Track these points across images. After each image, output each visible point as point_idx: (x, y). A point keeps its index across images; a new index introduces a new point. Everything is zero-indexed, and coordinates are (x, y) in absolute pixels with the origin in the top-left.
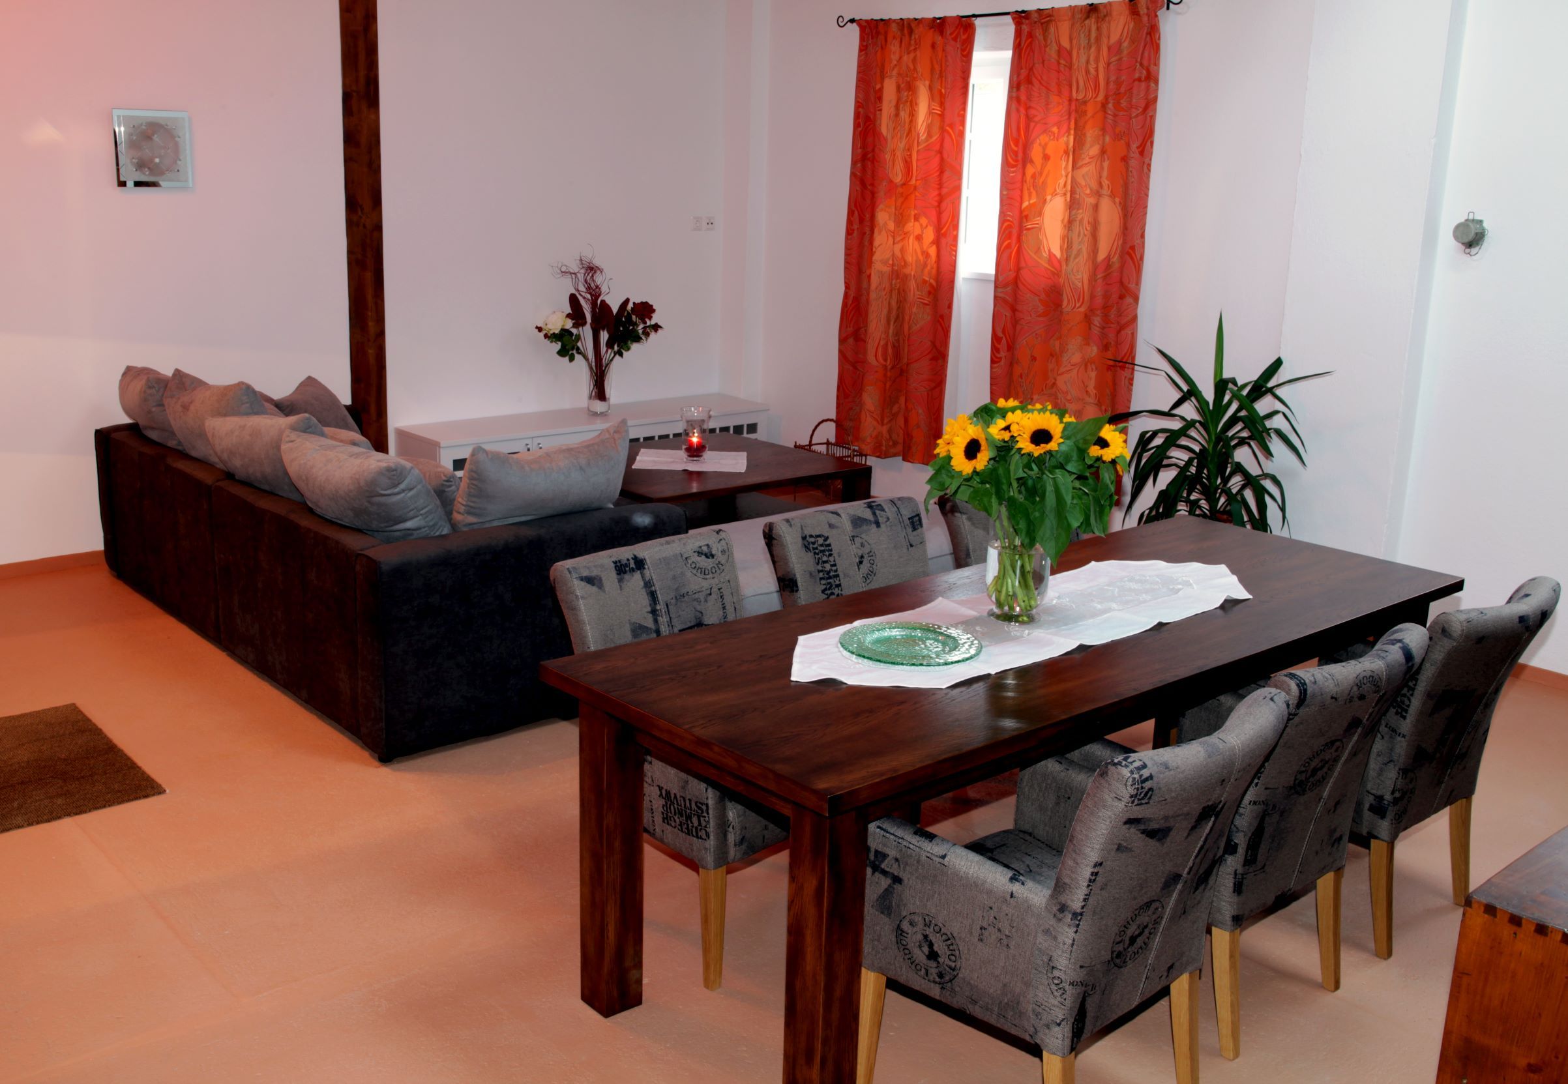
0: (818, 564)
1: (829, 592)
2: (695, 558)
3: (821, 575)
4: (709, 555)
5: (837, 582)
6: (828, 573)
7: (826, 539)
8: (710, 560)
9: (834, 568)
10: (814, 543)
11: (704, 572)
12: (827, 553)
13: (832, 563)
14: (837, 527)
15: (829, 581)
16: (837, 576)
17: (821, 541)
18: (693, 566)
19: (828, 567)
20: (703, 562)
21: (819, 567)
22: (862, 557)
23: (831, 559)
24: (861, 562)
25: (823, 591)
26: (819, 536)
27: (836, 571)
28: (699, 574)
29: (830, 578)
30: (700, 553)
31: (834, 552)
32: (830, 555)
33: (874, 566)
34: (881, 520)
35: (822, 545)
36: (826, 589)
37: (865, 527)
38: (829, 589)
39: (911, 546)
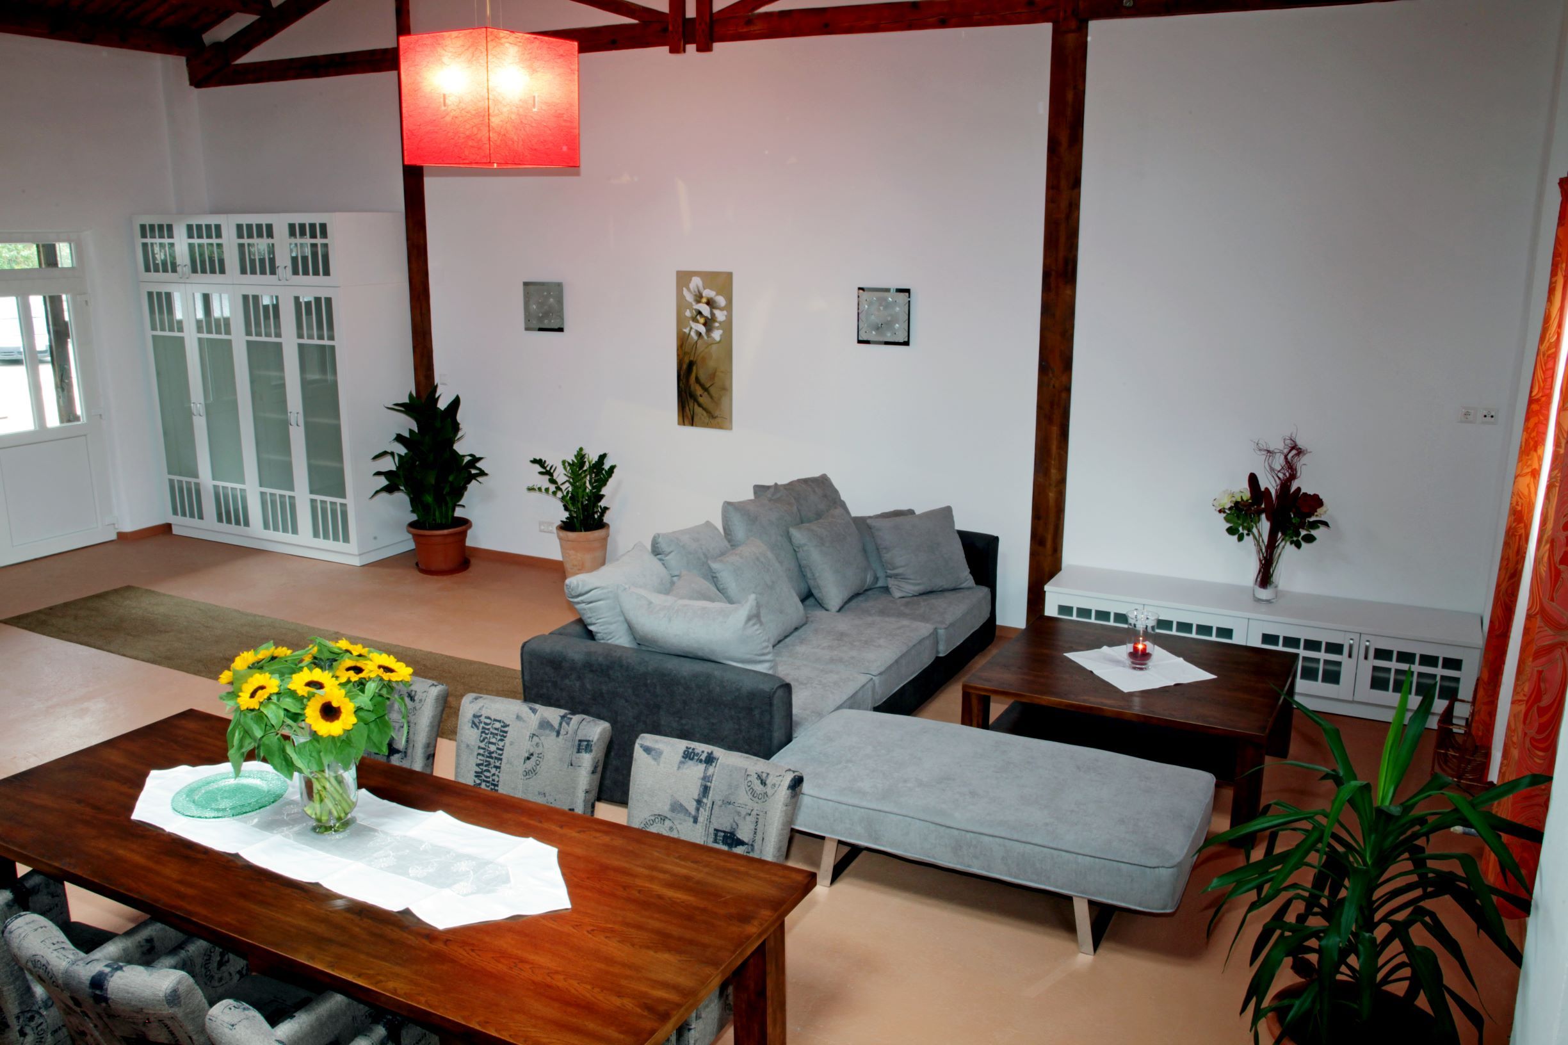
0: (482, 741)
1: (485, 768)
2: (754, 778)
3: (481, 751)
4: (763, 783)
5: (498, 764)
6: (491, 753)
7: (506, 726)
8: (762, 787)
9: (500, 752)
10: (486, 724)
11: (753, 793)
12: (499, 737)
13: (500, 747)
14: (524, 721)
15: (488, 759)
16: (501, 759)
17: (498, 725)
18: (749, 784)
19: (493, 748)
20: (758, 787)
21: (482, 745)
22: (532, 754)
23: (501, 744)
24: (528, 758)
25: (478, 765)
26: (499, 721)
27: (501, 755)
28: (749, 793)
29: (492, 758)
30: (759, 777)
31: (507, 740)
32: (502, 740)
33: (538, 767)
34: (562, 732)
35: (496, 729)
36: (482, 764)
37: (547, 732)
38: (486, 766)
39: (571, 765)
